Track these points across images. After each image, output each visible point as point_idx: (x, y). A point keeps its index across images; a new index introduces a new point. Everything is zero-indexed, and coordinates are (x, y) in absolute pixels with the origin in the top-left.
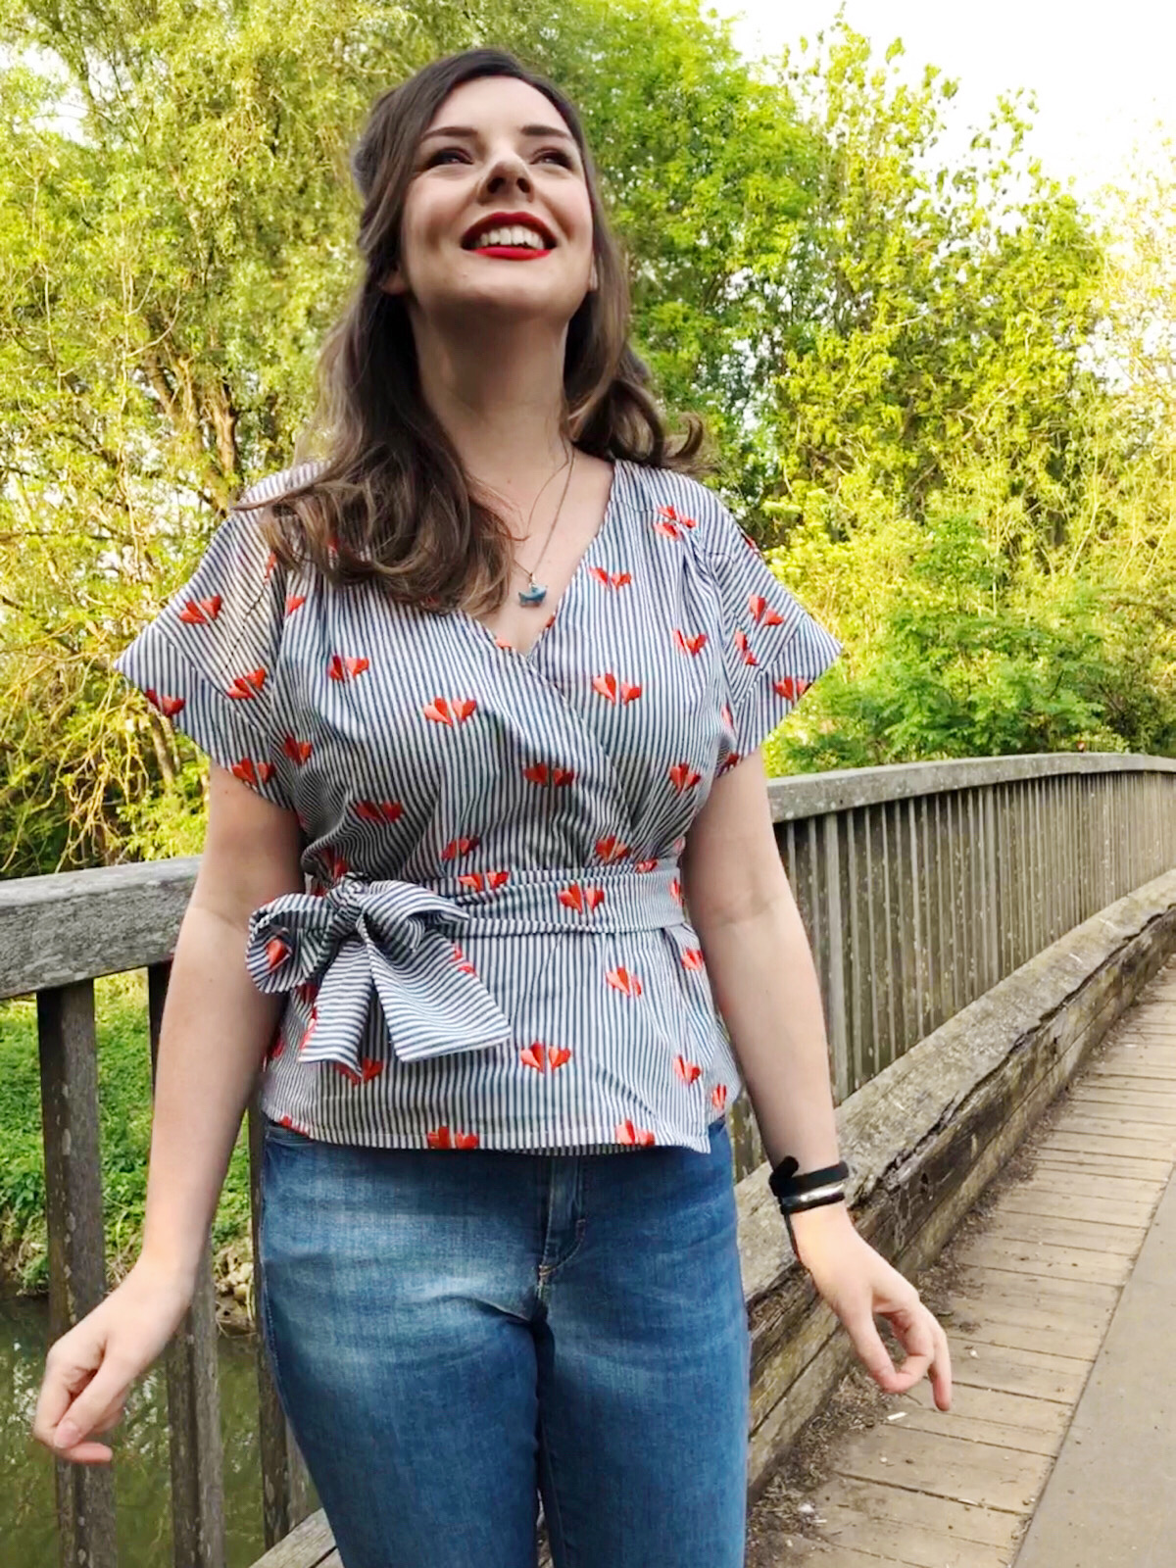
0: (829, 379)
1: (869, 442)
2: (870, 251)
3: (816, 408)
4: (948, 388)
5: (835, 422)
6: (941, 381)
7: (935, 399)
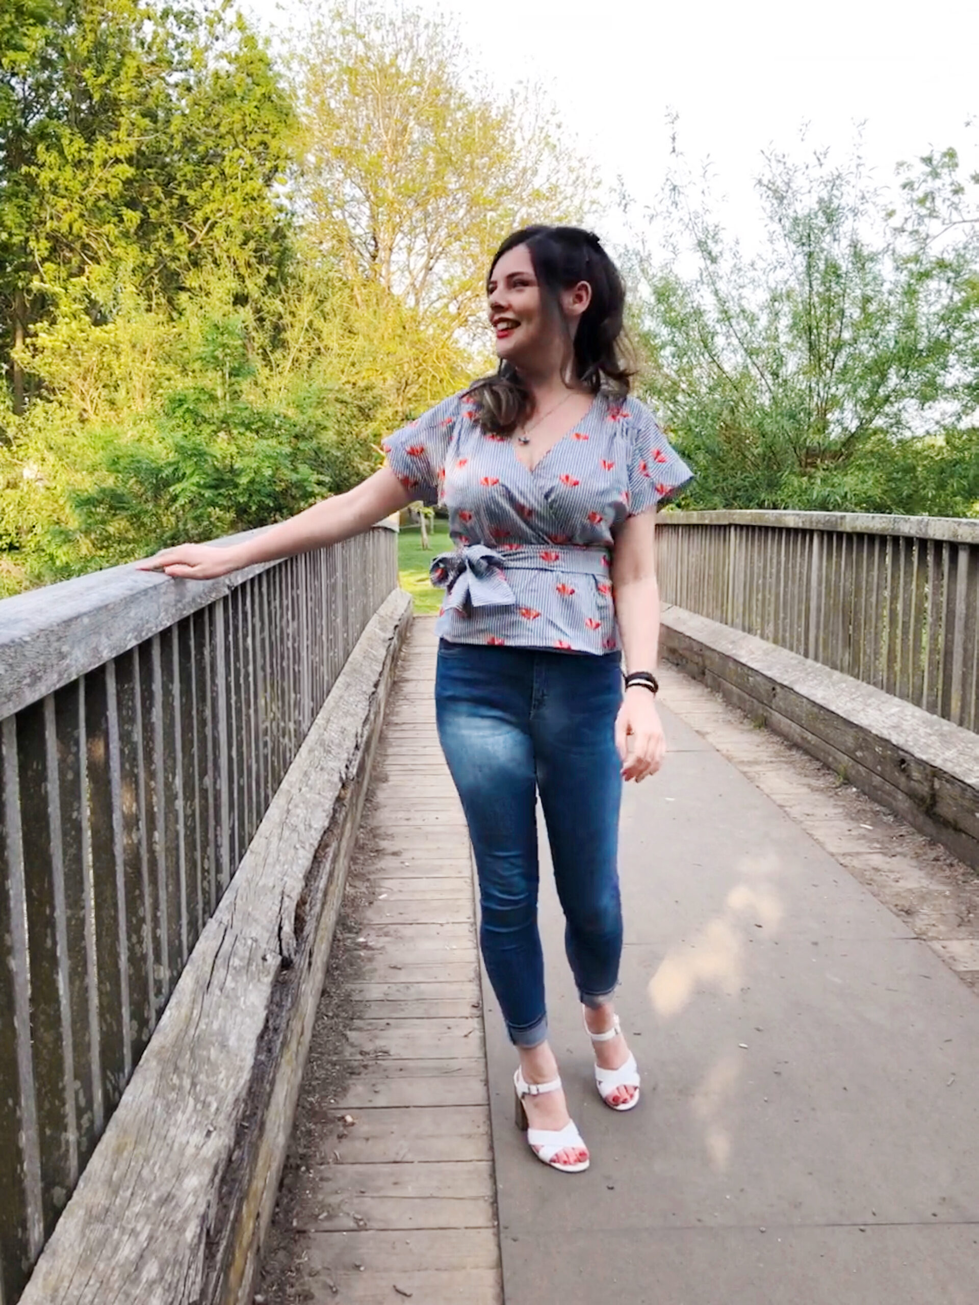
0: (74, 177)
1: (112, 239)
2: (108, 67)
3: (65, 201)
4: (175, 202)
5: (82, 216)
6: (169, 195)
7: (164, 209)
